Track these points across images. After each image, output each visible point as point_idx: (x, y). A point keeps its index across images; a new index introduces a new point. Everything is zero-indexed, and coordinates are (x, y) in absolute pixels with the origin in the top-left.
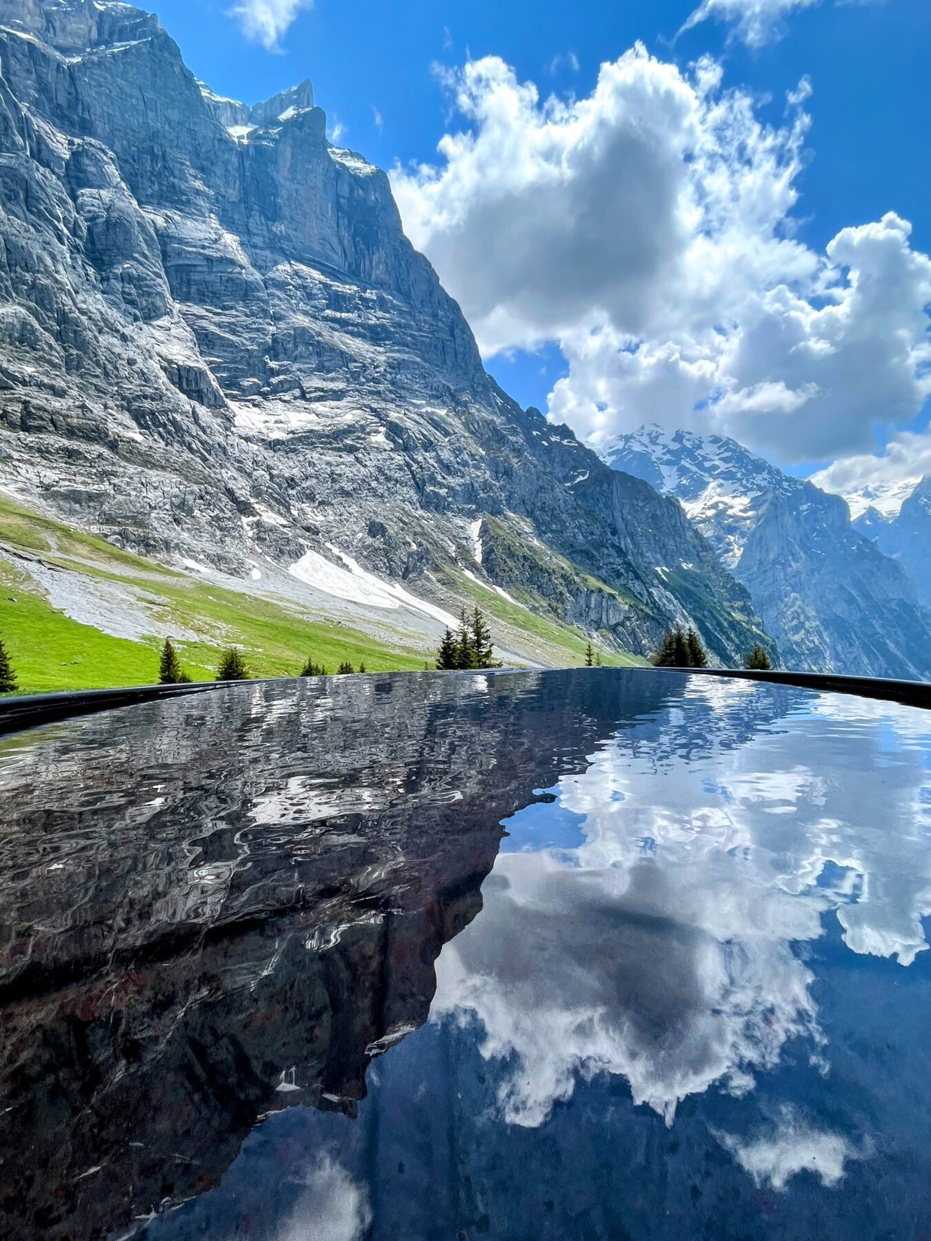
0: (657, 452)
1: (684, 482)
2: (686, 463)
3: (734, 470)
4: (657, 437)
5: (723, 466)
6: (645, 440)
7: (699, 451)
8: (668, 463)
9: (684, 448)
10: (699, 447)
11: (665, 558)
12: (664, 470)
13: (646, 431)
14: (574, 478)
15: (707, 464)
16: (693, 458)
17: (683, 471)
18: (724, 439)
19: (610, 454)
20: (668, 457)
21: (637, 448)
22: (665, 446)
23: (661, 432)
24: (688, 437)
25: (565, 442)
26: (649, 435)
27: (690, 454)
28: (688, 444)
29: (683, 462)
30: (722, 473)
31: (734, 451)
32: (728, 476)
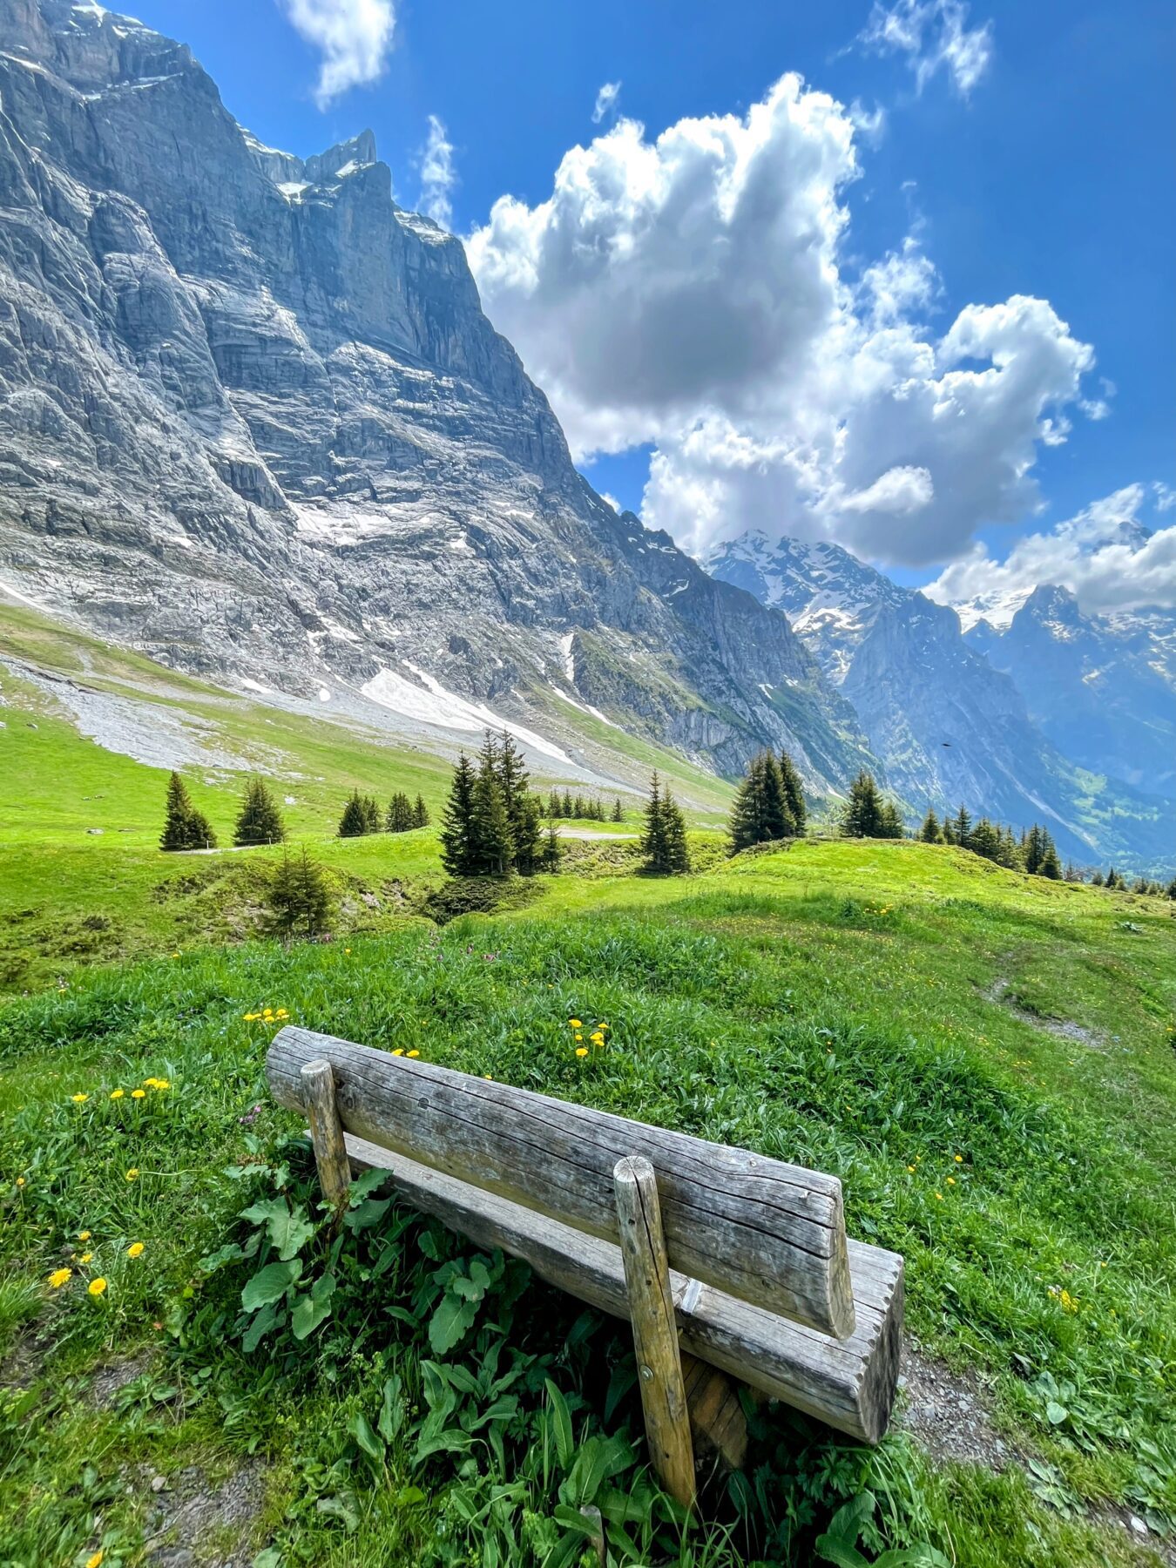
0: (762, 561)
1: (790, 593)
2: (792, 572)
3: (842, 580)
4: (762, 544)
5: (830, 576)
6: (749, 547)
7: (806, 560)
8: (773, 573)
9: (790, 557)
10: (806, 555)
11: (768, 674)
12: (769, 580)
13: (750, 538)
14: (672, 588)
15: (815, 574)
16: (800, 568)
17: (789, 582)
18: (832, 547)
19: (712, 563)
20: (773, 566)
21: (740, 556)
22: (769, 555)
23: (765, 538)
24: (793, 544)
25: (663, 550)
26: (753, 542)
27: (796, 562)
28: (794, 553)
29: (788, 572)
30: (829, 583)
31: (842, 560)
32: (836, 586)
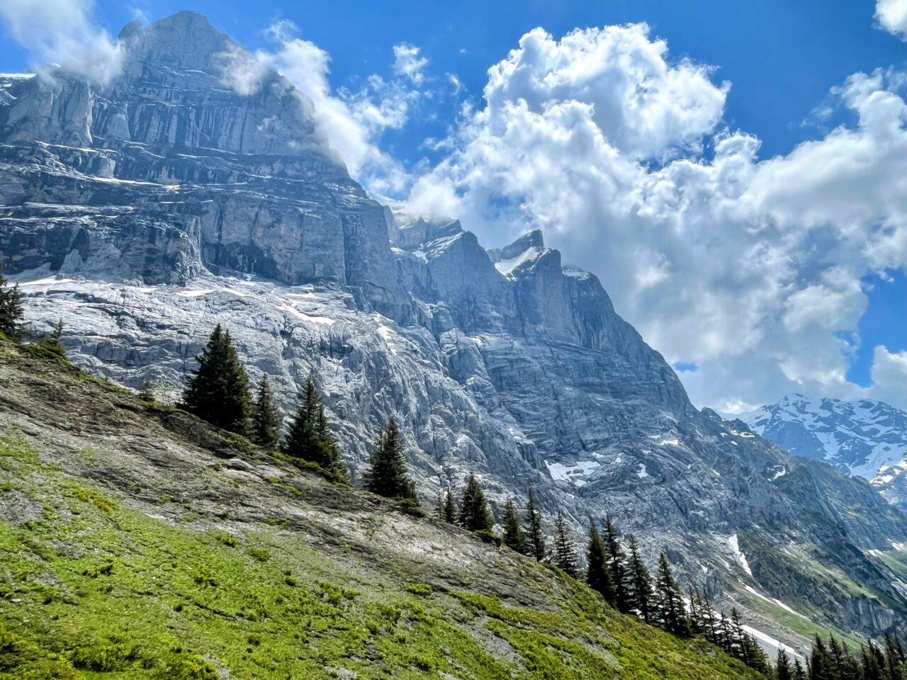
0: (808, 421)
1: (846, 448)
2: (842, 428)
3: (897, 433)
4: (804, 406)
5: (883, 430)
6: (793, 409)
7: (853, 417)
8: (822, 430)
9: (835, 415)
10: (852, 413)
11: (873, 541)
12: (821, 437)
13: (791, 401)
14: (772, 475)
15: (865, 429)
16: (849, 424)
17: (841, 438)
18: (876, 404)
19: (758, 424)
20: (820, 424)
21: (787, 418)
22: (814, 415)
23: (806, 401)
24: (836, 404)
25: (742, 435)
26: (795, 404)
27: (844, 420)
28: (839, 411)
29: (839, 429)
30: (883, 436)
31: (890, 415)
32: (892, 439)
